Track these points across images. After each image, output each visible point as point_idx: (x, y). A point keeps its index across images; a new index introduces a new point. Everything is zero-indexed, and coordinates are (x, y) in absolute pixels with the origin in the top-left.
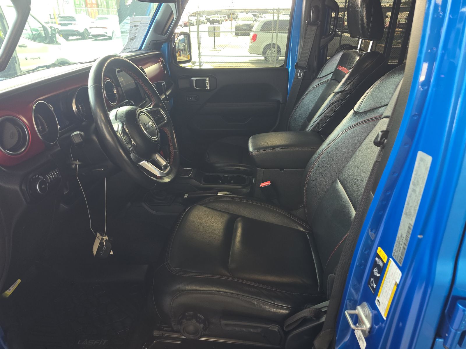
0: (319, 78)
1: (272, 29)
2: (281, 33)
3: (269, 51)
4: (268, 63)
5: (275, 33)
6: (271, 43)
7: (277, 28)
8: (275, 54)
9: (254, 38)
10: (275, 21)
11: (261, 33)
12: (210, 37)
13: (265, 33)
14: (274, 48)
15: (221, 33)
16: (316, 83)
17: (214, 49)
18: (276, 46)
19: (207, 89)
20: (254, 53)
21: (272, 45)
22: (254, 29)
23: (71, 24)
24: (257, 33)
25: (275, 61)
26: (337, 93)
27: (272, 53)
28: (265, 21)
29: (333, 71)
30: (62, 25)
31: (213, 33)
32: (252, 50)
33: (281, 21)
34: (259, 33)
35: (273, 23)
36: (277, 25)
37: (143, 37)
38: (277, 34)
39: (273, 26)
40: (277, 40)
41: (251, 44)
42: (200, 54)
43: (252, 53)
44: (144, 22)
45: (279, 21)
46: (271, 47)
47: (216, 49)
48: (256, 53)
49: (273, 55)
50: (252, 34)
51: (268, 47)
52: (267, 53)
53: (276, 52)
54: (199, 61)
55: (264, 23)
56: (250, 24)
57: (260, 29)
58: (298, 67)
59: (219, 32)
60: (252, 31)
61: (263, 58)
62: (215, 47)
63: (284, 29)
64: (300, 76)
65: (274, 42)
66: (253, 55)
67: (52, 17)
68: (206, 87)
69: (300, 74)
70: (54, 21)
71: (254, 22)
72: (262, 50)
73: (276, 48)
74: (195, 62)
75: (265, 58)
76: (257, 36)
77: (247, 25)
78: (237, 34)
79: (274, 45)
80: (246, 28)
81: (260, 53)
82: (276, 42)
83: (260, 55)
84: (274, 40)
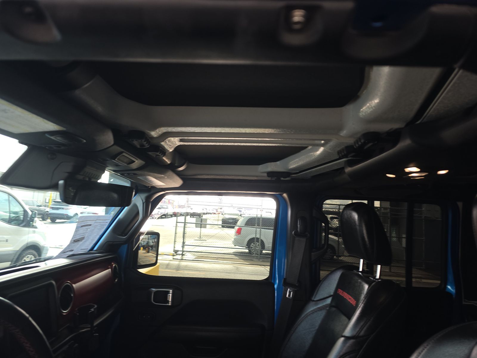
0: (314, 301)
1: (256, 225)
2: (265, 229)
3: (252, 244)
4: (252, 256)
5: (259, 228)
6: (255, 237)
7: (261, 224)
8: (259, 248)
9: (239, 232)
10: (258, 218)
11: (245, 228)
12: (196, 227)
13: (249, 228)
14: (258, 242)
15: (207, 225)
16: (311, 308)
17: (199, 239)
18: (260, 240)
19: (168, 304)
20: (238, 245)
21: (255, 239)
22: (239, 223)
23: (63, 208)
24: (241, 227)
25: (259, 255)
26: (347, 338)
27: (256, 246)
28: (249, 218)
29: (332, 294)
30: (53, 208)
31: (200, 225)
32: (236, 242)
33: (264, 218)
34: (243, 228)
35: (256, 220)
36: (261, 222)
37: (98, 237)
38: (261, 230)
39: (256, 222)
40: (260, 235)
41: (235, 237)
42: (184, 243)
43: (236, 245)
44: (101, 221)
45: (262, 218)
46: (255, 241)
47: (201, 239)
48: (240, 245)
49: (257, 249)
50: (236, 228)
51: (251, 241)
52: (251, 246)
53: (260, 246)
54: (182, 250)
55: (248, 219)
56: (236, 219)
57: (244, 224)
58: (286, 283)
59: (206, 224)
60: (237, 225)
61: (247, 251)
62: (200, 237)
63: (267, 225)
64: (289, 295)
65: (258, 236)
66: (237, 247)
67: (47, 201)
68: (168, 302)
69: (290, 292)
70: (47, 204)
71: (240, 217)
72: (246, 244)
73: (260, 242)
74: (178, 251)
75: (249, 250)
76: (241, 230)
77: (233, 219)
78: (223, 227)
79: (258, 239)
80: (232, 221)
81: (244, 246)
82: (260, 237)
83: (244, 248)
84: (258, 234)
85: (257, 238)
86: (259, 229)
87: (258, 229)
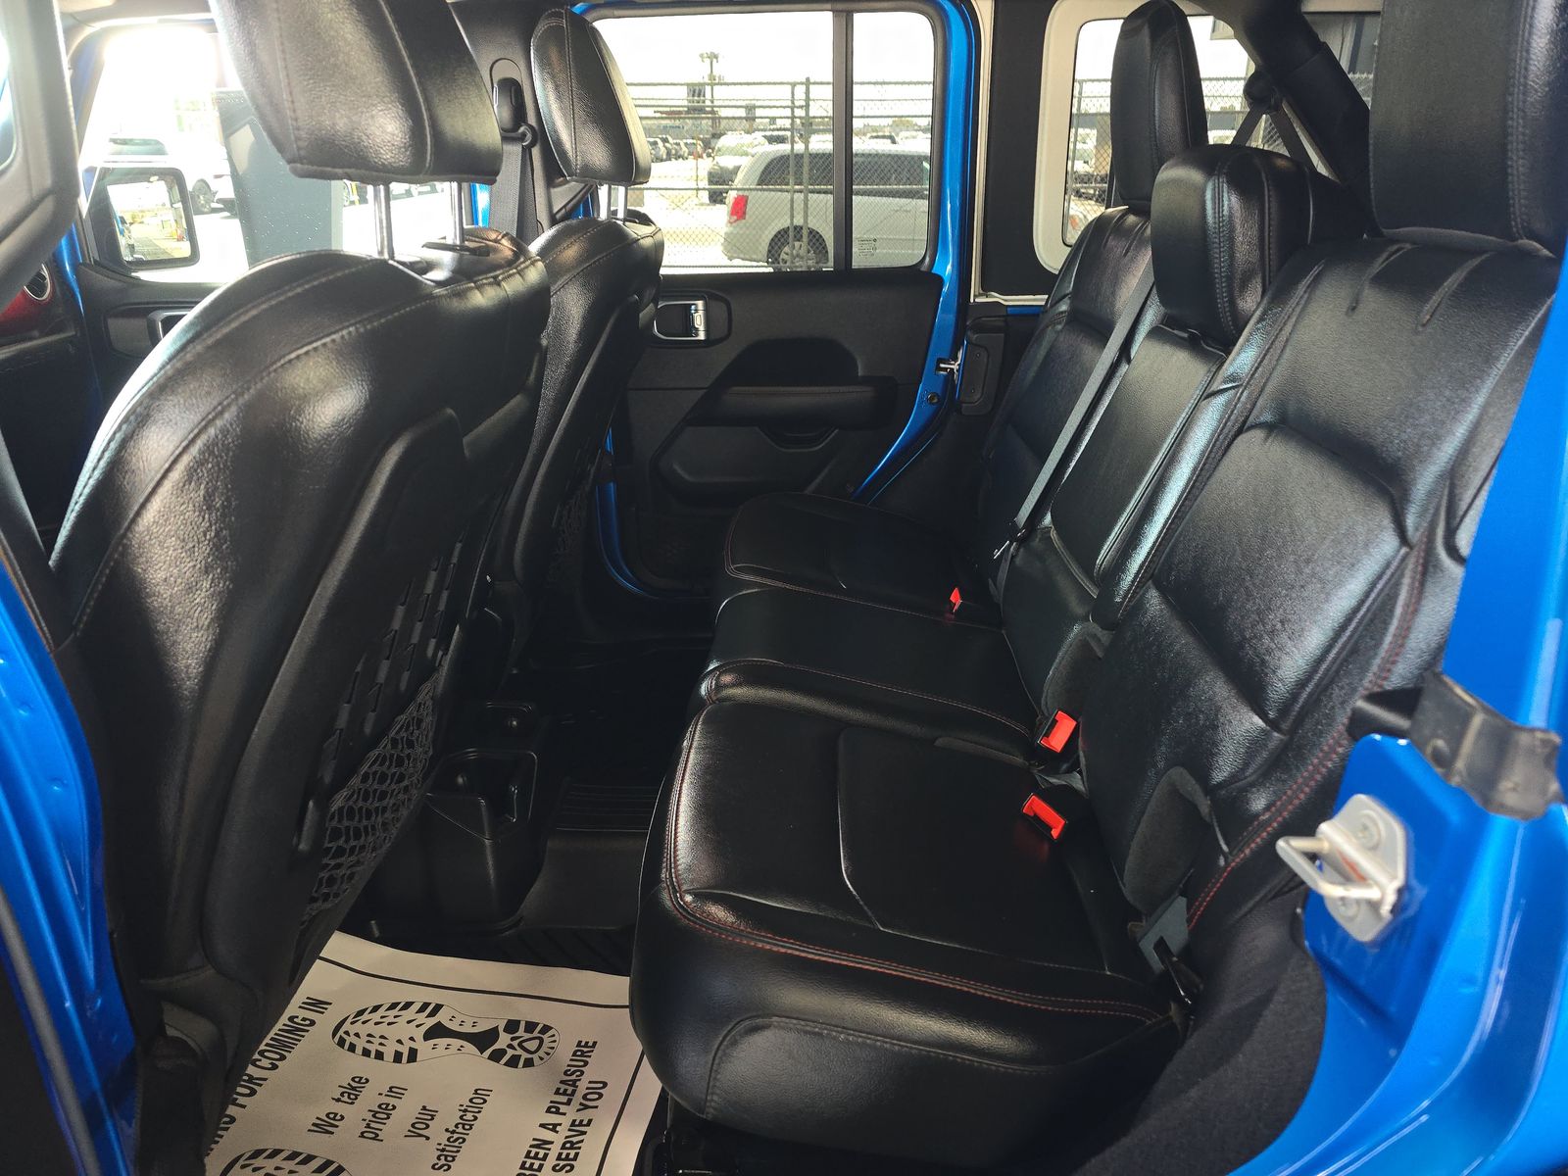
1: (791, 181)
2: (819, 192)
3: (786, 249)
5: (800, 191)
6: (788, 224)
7: (806, 176)
9: (737, 210)
10: (798, 155)
11: (758, 193)
13: (771, 193)
14: (800, 237)
18: (805, 232)
20: (741, 256)
21: (792, 231)
22: (738, 181)
24: (746, 193)
27: (799, 255)
28: (771, 156)
32: (735, 250)
34: (752, 193)
35: (790, 163)
36: (806, 168)
38: (806, 196)
39: (792, 169)
40: (806, 214)
41: (729, 229)
43: (735, 255)
45: (810, 155)
46: (792, 237)
50: (731, 197)
51: (780, 238)
52: (783, 256)
55: (766, 162)
57: (756, 182)
60: (733, 187)
63: (820, 179)
65: (799, 221)
66: (737, 262)
72: (767, 248)
73: (805, 239)
76: (745, 205)
77: (729, 169)
78: (710, 197)
79: (798, 229)
80: (726, 176)
81: (758, 256)
82: (806, 221)
83: (761, 264)
84: (798, 214)
85: (795, 228)
86: (802, 196)
87: (796, 195)
